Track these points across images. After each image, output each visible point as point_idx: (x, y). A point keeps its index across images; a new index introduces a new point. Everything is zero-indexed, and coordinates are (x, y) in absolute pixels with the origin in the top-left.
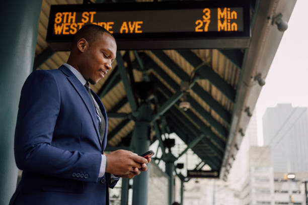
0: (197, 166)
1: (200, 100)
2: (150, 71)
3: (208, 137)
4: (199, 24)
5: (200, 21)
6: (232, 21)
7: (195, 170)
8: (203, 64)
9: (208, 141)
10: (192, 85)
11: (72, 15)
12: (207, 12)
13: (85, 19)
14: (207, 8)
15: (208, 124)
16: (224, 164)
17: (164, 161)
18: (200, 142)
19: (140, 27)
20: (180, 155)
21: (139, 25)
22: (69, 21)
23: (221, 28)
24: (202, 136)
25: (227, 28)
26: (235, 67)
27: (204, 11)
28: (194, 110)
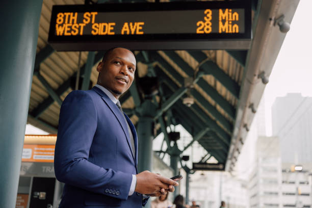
0: (203, 158)
1: (205, 95)
2: (155, 63)
3: (214, 130)
4: (200, 25)
5: (201, 22)
6: (233, 23)
7: (200, 163)
8: (208, 59)
9: (214, 134)
10: (197, 80)
11: (74, 16)
12: (209, 13)
13: (87, 20)
14: (208, 8)
15: (214, 118)
16: (229, 157)
17: (169, 154)
18: (206, 135)
19: (141, 28)
20: (185, 148)
21: (140, 26)
22: (71, 22)
23: (222, 29)
24: (208, 129)
25: (229, 30)
26: (239, 64)
27: (206, 12)
28: (199, 104)
